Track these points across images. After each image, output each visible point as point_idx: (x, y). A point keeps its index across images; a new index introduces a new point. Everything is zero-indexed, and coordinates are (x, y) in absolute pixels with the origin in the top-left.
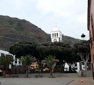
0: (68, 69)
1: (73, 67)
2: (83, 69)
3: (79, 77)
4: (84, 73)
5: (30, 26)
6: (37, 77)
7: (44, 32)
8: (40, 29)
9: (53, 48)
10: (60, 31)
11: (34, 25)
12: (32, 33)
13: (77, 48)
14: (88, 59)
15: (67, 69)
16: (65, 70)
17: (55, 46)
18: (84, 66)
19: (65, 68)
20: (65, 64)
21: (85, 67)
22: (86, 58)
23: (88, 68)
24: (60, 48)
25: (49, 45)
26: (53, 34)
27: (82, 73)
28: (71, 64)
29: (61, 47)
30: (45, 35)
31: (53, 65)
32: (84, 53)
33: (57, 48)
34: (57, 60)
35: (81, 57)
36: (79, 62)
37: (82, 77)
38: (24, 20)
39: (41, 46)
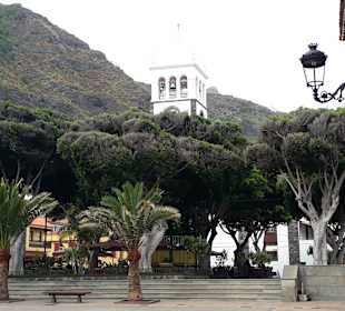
0: (231, 256)
1: (257, 248)
2: (304, 257)
3: (283, 297)
4: (309, 282)
5: (51, 41)
6: (54, 297)
7: (119, 72)
8: (100, 56)
9: (151, 144)
10: (195, 65)
11: (67, 34)
12: (58, 77)
13: (278, 149)
14: (334, 206)
15: (223, 255)
16: (214, 262)
17: (163, 133)
18: (310, 242)
19: (216, 254)
20: (214, 234)
21: (315, 251)
22: (325, 201)
23: (329, 254)
24: (187, 147)
25: (127, 130)
26: (162, 79)
27: (300, 280)
28: (245, 234)
29: (197, 143)
30: (128, 87)
31: (151, 238)
32: (315, 178)
33: (174, 144)
34: (167, 209)
35: (298, 196)
36: (287, 222)
37: (298, 300)
38: (19, 6)
39: (81, 134)
